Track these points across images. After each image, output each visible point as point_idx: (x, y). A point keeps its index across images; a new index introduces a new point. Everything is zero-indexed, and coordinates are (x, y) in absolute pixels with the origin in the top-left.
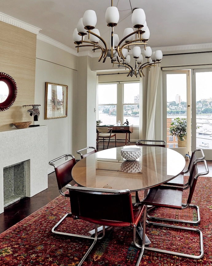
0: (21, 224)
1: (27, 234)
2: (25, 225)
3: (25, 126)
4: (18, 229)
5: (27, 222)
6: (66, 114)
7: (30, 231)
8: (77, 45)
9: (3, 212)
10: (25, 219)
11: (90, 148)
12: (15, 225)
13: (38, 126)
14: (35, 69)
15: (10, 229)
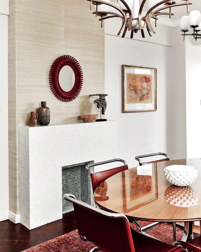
0: (68, 236)
1: (67, 248)
2: (71, 238)
3: (89, 120)
4: (63, 240)
5: (74, 234)
6: (156, 107)
7: (71, 246)
8: (100, 17)
9: (62, 218)
10: (75, 231)
11: (160, 154)
12: (62, 236)
13: (105, 120)
14: (104, 48)
15: (56, 239)
